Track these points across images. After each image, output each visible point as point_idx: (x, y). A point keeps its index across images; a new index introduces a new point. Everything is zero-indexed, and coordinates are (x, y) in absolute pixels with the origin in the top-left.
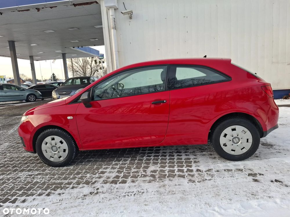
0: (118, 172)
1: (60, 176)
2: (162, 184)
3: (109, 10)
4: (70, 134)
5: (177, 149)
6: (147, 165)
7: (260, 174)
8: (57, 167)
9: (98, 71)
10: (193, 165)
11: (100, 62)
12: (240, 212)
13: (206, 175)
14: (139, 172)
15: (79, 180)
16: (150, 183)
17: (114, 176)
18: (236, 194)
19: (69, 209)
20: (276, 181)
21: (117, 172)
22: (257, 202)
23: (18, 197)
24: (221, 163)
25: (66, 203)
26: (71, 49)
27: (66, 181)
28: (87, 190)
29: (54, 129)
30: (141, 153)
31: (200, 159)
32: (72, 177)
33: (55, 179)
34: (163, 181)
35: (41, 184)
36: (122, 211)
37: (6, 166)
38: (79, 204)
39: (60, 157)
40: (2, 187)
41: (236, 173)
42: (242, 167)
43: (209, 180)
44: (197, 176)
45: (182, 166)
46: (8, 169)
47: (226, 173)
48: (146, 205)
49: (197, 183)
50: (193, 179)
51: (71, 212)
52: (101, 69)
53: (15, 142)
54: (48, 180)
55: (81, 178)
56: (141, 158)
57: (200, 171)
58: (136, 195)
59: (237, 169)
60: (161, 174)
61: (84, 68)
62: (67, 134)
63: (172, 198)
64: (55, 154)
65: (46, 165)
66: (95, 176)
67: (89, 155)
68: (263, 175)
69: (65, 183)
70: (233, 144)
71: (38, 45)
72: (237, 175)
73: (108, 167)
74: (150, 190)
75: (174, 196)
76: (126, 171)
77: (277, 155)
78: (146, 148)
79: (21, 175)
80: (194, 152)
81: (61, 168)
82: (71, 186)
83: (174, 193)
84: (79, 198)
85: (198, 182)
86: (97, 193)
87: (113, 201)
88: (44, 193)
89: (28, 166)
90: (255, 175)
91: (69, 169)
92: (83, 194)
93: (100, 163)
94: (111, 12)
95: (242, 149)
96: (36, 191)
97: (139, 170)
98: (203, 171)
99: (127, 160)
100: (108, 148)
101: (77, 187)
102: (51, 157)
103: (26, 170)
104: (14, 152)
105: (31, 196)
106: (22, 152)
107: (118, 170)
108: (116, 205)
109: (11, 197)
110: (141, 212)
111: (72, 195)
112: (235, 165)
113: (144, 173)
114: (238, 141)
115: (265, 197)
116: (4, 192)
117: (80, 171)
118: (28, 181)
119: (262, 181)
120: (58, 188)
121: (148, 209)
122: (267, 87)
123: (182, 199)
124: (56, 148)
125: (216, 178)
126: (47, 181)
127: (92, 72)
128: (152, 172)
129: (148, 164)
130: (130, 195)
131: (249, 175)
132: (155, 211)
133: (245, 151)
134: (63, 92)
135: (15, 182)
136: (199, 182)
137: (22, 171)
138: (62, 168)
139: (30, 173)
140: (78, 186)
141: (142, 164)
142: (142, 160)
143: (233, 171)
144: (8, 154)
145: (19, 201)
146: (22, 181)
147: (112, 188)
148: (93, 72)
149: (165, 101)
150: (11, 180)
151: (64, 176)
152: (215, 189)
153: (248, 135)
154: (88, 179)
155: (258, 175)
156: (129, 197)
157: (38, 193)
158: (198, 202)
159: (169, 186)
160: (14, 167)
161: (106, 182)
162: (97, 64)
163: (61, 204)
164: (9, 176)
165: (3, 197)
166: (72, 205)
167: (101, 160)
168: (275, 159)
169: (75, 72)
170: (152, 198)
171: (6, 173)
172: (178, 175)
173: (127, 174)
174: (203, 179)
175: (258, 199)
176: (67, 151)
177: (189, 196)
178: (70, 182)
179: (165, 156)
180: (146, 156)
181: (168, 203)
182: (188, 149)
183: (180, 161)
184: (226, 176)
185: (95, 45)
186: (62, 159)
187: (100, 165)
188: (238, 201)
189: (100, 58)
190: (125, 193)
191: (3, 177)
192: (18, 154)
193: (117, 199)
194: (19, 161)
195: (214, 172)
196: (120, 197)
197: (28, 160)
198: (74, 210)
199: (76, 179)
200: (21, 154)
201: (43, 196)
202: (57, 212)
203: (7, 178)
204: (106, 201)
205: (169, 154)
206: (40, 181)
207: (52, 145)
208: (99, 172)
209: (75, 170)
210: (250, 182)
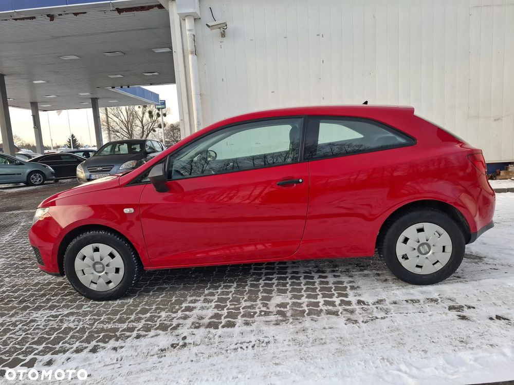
0: (217, 307)
1: (112, 317)
2: (299, 326)
3: (185, 20)
4: (127, 241)
5: (317, 267)
6: (267, 295)
7: (469, 307)
8: (103, 301)
9: (154, 131)
10: (351, 293)
11: (158, 115)
12: (445, 372)
13: (375, 309)
14: (255, 306)
15: (147, 323)
16: (278, 326)
17: (210, 315)
18: (433, 342)
19: (137, 375)
20: (498, 317)
21: (214, 308)
22: (472, 354)
23: (37, 356)
24: (398, 289)
25: (130, 365)
26: (108, 90)
27: (125, 326)
28: (164, 340)
29: (99, 232)
30: (254, 274)
31: (360, 282)
32: (133, 317)
33: (102, 322)
34: (300, 323)
35: (78, 332)
36: (235, 375)
37: (6, 300)
38: (155, 365)
39: (110, 282)
40: (3, 339)
41: (427, 305)
42: (435, 296)
43: (382, 318)
44: (360, 312)
45: (331, 296)
46: (11, 305)
47: (410, 306)
48: (276, 364)
49: (363, 325)
50: (353, 317)
51: (141, 380)
52: (160, 126)
53: (16, 258)
54: (90, 325)
55: (151, 319)
56: (255, 282)
57: (364, 304)
58: (255, 346)
59: (428, 299)
60: (296, 310)
61: (129, 125)
62: (122, 241)
63: (322, 351)
64: (100, 276)
65: (82, 298)
66: (175, 316)
67: (159, 279)
68: (474, 308)
69: (122, 329)
70: (420, 255)
71: (48, 82)
72: (428, 309)
73: (198, 298)
74: (280, 338)
75: (325, 347)
76: (231, 305)
77: (493, 274)
78: (262, 264)
79: (37, 315)
80: (348, 270)
81: (110, 302)
82: (135, 334)
83: (323, 341)
84: (153, 355)
85: (363, 322)
86: (184, 345)
87: (216, 357)
88: (86, 348)
89: (48, 300)
90: (460, 308)
91: (127, 304)
92: (160, 348)
93: (182, 292)
94: (188, 24)
95: (434, 264)
96: (70, 345)
97: (254, 303)
98: (370, 304)
99: (230, 287)
101: (146, 335)
102: (92, 282)
103: (46, 307)
104: (18, 275)
105: (62, 354)
106: (32, 275)
107: (216, 303)
108: (223, 365)
109: (24, 356)
110: (271, 377)
111: (139, 351)
112: (423, 293)
113: (264, 309)
114: (428, 251)
115: (484, 346)
116: (8, 347)
117: (147, 307)
118: (53, 326)
119: (475, 319)
120: (110, 338)
121: (281, 371)
122: (475, 155)
123: (340, 352)
124: (101, 266)
125: (394, 315)
126: (88, 326)
127: (143, 132)
128: (278, 305)
129: (270, 292)
130: (244, 347)
131: (450, 308)
132: (294, 375)
133: (439, 267)
134: (98, 167)
135: (28, 328)
136: (366, 322)
137: (38, 308)
138: (113, 302)
139: (53, 313)
140: (147, 333)
141: (259, 294)
142: (257, 286)
143: (422, 302)
144: (7, 279)
145: (41, 363)
146: (40, 327)
147: (211, 336)
148: (145, 133)
149: (301, 181)
150: (20, 326)
151: (118, 317)
152: (395, 334)
153: (446, 239)
154: (165, 320)
155: (465, 309)
156: (245, 351)
157: (75, 348)
158: (368, 357)
159: (314, 330)
160: (21, 302)
161: (197, 325)
162: (153, 118)
163: (120, 366)
164: (14, 319)
165: (8, 356)
166: (142, 366)
167: (182, 286)
168: (491, 281)
169: (113, 132)
170: (286, 351)
171: (9, 314)
172: (326, 310)
173: (233, 311)
174: (371, 316)
175: (472, 349)
176: (122, 272)
177: (352, 347)
178: (131, 326)
179: (298, 278)
180: (264, 278)
181: (315, 360)
182: (336, 266)
183: (324, 286)
184: (410, 312)
185: (151, 84)
186: (112, 285)
187: (181, 296)
188: (438, 353)
189: (159, 107)
190: (236, 344)
191: (4, 321)
192: (26, 278)
193: (223, 355)
194: (29, 291)
195: (389, 305)
196: (227, 351)
197: (46, 288)
198: (147, 376)
199: (142, 321)
200: (31, 278)
201: (84, 354)
202: (114, 380)
203: (12, 321)
204: (204, 358)
205: (303, 276)
206: (75, 326)
207: (94, 261)
208: (182, 308)
209: (138, 306)
210: (453, 320)
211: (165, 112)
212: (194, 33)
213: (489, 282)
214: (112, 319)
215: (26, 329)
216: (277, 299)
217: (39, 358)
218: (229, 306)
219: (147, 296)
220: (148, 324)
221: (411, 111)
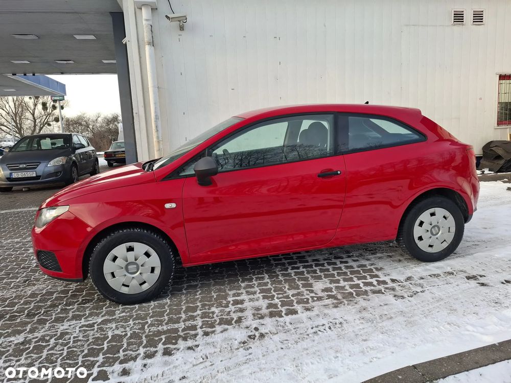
0: (265, 297)
1: (159, 318)
2: (358, 306)
3: (141, 9)
5: (331, 254)
6: (306, 282)
7: (481, 276)
8: (134, 304)
9: (49, 125)
10: (379, 273)
12: (503, 326)
13: (411, 286)
14: (301, 293)
15: (204, 319)
16: (338, 308)
17: (265, 306)
18: (476, 305)
19: (238, 369)
20: (508, 282)
21: (263, 299)
23: (104, 368)
24: (415, 267)
25: (221, 361)
26: (6, 77)
27: (182, 325)
28: (237, 334)
29: (133, 229)
30: (277, 265)
31: (380, 264)
32: (183, 316)
33: (152, 325)
34: (356, 303)
35: (131, 338)
36: (334, 355)
37: (8, 316)
38: (248, 357)
39: (144, 283)
41: (448, 278)
42: (449, 269)
43: (421, 291)
44: (400, 289)
45: (365, 278)
46: (18, 320)
47: (436, 279)
48: (365, 340)
49: (410, 298)
50: (398, 293)
52: (57, 120)
54: (139, 329)
55: (204, 315)
56: (284, 272)
57: (398, 282)
58: (332, 328)
59: (445, 273)
61: (17, 117)
62: (160, 238)
64: (133, 278)
68: (484, 276)
69: (181, 329)
70: (432, 236)
72: (452, 280)
73: (239, 292)
74: (349, 318)
76: (278, 294)
78: (278, 256)
79: (65, 327)
80: (361, 255)
81: (144, 305)
82: (200, 332)
83: (389, 316)
84: (238, 349)
85: (408, 296)
86: (262, 336)
87: (303, 342)
88: (156, 352)
89: (64, 311)
90: (475, 277)
91: (165, 304)
92: (239, 341)
93: (218, 287)
94: (145, 13)
95: (441, 243)
96: (134, 351)
97: (299, 291)
98: (402, 281)
99: (263, 278)
100: (209, 262)
102: (123, 285)
103: (69, 318)
105: (132, 362)
106: (19, 286)
107: (262, 294)
108: (316, 349)
109: (87, 370)
110: (368, 352)
111: (218, 346)
112: (438, 268)
113: (313, 295)
116: (58, 364)
117: (191, 305)
118: (96, 336)
119: (492, 284)
120: (177, 338)
121: (373, 345)
124: (135, 266)
125: (428, 288)
127: (35, 126)
128: (323, 291)
129: (306, 279)
130: (323, 330)
131: (468, 278)
133: (445, 245)
135: (65, 342)
137: (59, 320)
138: (147, 304)
139: (83, 323)
140: (214, 329)
141: (296, 281)
142: (289, 275)
143: (442, 275)
145: (115, 374)
146: (79, 338)
147: (282, 324)
148: (38, 127)
149: (339, 172)
150: (52, 341)
151: (166, 318)
152: (442, 303)
154: (222, 315)
155: (479, 278)
156: (326, 333)
157: (142, 354)
158: (436, 324)
159: (373, 308)
160: (30, 315)
161: (259, 316)
162: (48, 111)
163: (211, 364)
164: (39, 334)
166: (235, 361)
167: (212, 282)
170: (364, 329)
171: (26, 330)
172: (370, 290)
173: (286, 300)
174: (411, 291)
175: (508, 307)
176: (158, 271)
177: (416, 318)
178: (190, 325)
179: (323, 265)
180: (290, 268)
181: (395, 332)
182: (348, 252)
183: (352, 270)
184: (439, 284)
185: (62, 73)
186: (146, 287)
187: (220, 290)
188: (486, 314)
189: (56, 98)
190: (312, 328)
191: (26, 338)
192: (13, 290)
193: (309, 340)
194: (30, 304)
195: (419, 280)
196: (308, 335)
197: (51, 298)
198: (249, 368)
199: (197, 318)
200: (20, 289)
201: (159, 358)
202: (217, 378)
203: (37, 337)
204: (291, 344)
205: (313, 263)
206: (122, 332)
207: (127, 261)
208: (230, 302)
209: (179, 304)
210: (477, 287)
211: (61, 105)
212: (150, 23)
213: (480, 255)
214: (162, 321)
215: (63, 343)
216: (318, 286)
217: (108, 369)
218: (276, 296)
219: (183, 294)
220: (208, 321)
221: (419, 112)
